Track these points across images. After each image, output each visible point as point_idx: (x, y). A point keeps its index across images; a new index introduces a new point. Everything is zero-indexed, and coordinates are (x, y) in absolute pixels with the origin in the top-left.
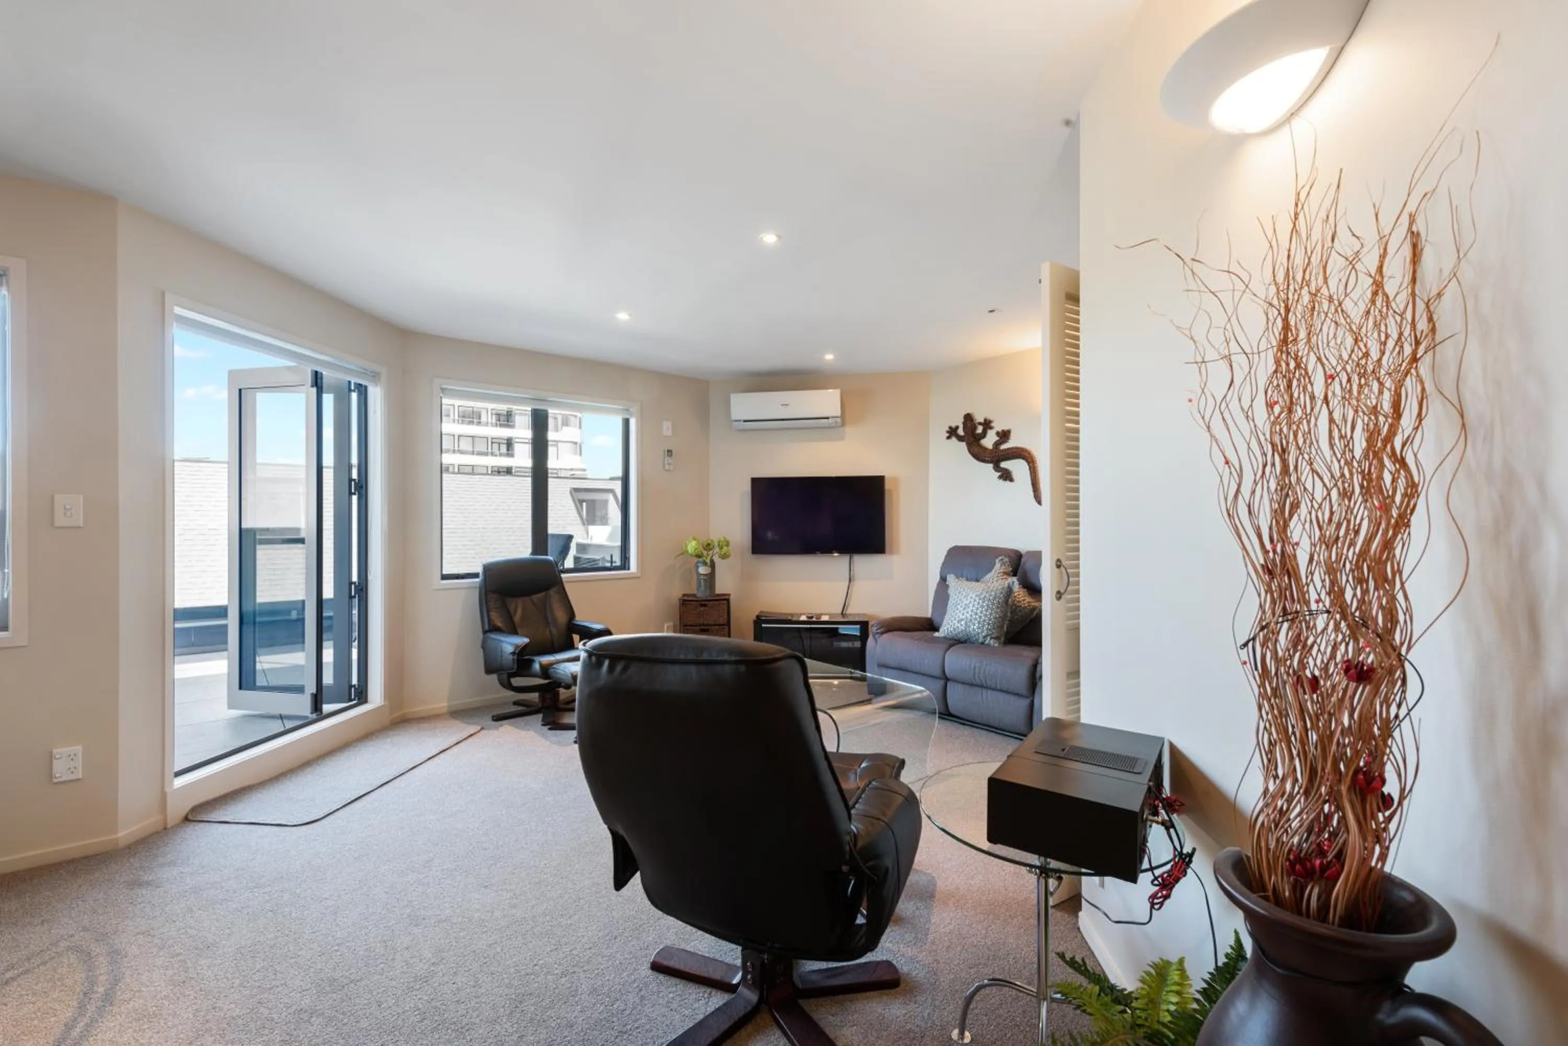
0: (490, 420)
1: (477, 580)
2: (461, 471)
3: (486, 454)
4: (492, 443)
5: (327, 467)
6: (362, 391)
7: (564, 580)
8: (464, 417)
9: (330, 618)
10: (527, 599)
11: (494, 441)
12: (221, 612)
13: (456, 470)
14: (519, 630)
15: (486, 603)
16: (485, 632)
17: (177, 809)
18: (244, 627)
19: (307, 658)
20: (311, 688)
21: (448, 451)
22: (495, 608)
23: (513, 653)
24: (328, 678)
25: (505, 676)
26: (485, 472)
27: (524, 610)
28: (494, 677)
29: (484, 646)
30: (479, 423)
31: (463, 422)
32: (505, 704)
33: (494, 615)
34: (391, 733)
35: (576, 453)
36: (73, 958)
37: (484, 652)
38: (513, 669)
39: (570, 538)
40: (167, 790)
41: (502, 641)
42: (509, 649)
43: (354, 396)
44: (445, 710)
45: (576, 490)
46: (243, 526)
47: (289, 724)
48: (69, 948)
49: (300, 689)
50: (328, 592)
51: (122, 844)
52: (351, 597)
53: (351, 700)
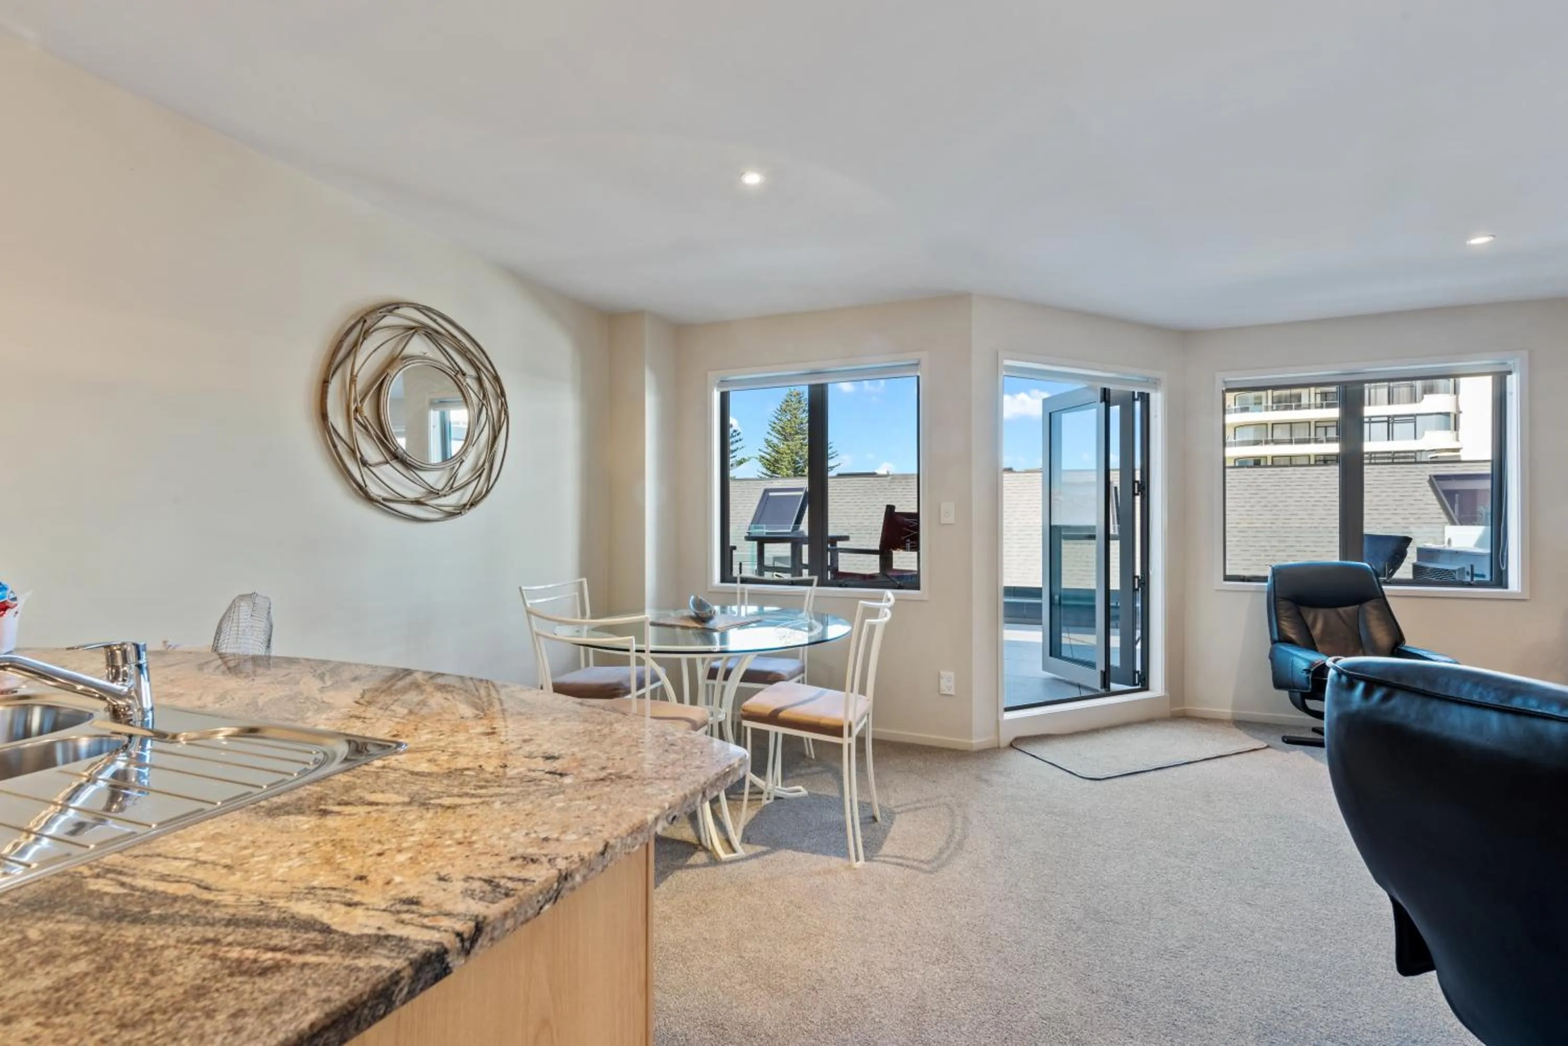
0: (1313, 401)
1: (1266, 584)
2: (1275, 463)
3: (1308, 441)
4: (1316, 427)
5: (1114, 470)
6: (1145, 399)
7: (1386, 593)
8: (1279, 402)
9: (1117, 607)
10: (1330, 612)
11: (1318, 424)
12: (1036, 592)
13: (1269, 463)
14: (1318, 646)
15: (1276, 609)
16: (1274, 642)
17: (1006, 738)
18: (1053, 607)
19: (1098, 640)
20: (1101, 667)
21: (1231, 445)
22: (1287, 617)
23: (1308, 671)
24: (1115, 661)
25: (1298, 695)
26: (1307, 463)
27: (1326, 624)
28: (1285, 694)
29: (1272, 657)
30: (1299, 407)
31: (1278, 409)
32: (1302, 727)
33: (1286, 625)
34: (1170, 724)
35: (1448, 428)
36: (946, 810)
37: (1272, 662)
38: (1307, 689)
39: (1407, 540)
40: (1000, 719)
41: (1293, 655)
42: (1304, 665)
43: (1138, 405)
44: (1229, 717)
45: (1439, 478)
46: (1053, 524)
47: (1085, 693)
48: (944, 804)
49: (1091, 665)
50: (1115, 584)
51: (975, 748)
52: (1135, 590)
53: (1135, 685)
